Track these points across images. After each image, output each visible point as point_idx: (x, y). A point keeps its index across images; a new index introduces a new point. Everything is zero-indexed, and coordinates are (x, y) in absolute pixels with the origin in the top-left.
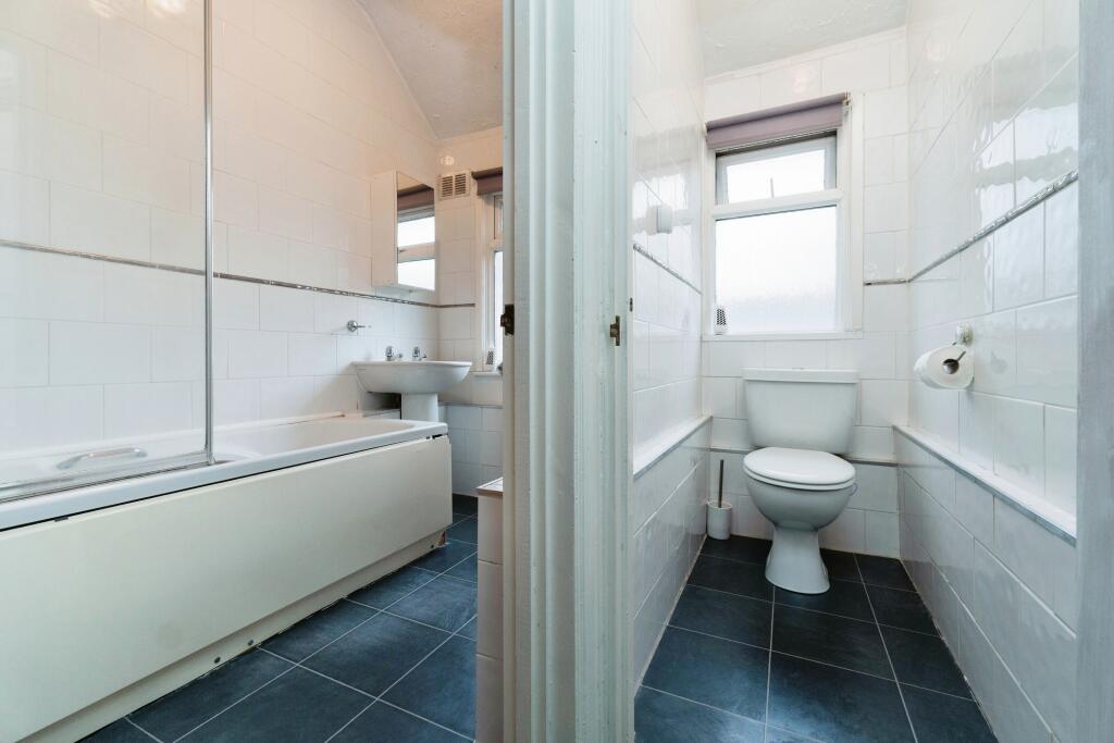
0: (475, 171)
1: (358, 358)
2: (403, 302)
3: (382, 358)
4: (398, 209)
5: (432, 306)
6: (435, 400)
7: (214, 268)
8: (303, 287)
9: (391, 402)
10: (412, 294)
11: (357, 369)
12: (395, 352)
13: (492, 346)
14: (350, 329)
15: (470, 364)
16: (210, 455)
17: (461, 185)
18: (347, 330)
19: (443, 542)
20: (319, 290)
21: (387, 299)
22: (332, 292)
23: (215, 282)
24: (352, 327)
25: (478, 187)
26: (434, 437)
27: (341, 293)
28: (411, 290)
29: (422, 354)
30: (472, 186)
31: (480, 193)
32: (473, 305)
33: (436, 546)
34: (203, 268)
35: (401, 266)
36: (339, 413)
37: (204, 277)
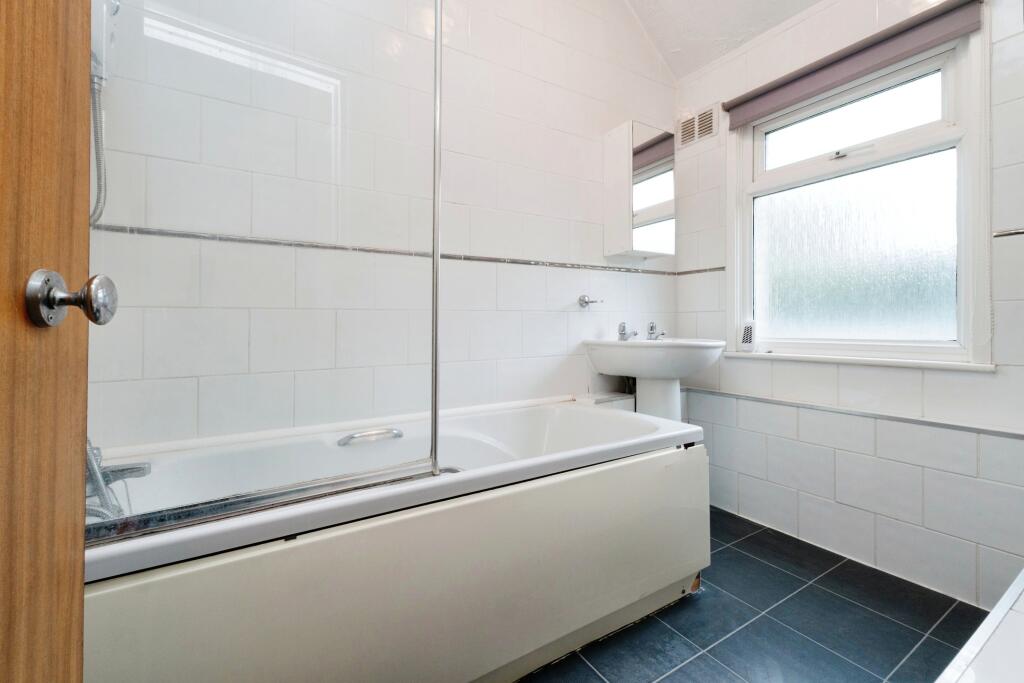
0: (726, 101)
1: (589, 336)
2: (637, 271)
3: (613, 336)
4: (634, 170)
5: (669, 274)
6: (677, 387)
7: (441, 250)
8: (537, 263)
9: (625, 386)
10: (646, 262)
11: (588, 347)
12: (628, 330)
13: (749, 320)
14: (581, 305)
15: (723, 343)
16: (435, 464)
17: (706, 124)
18: (578, 306)
19: (697, 586)
20: (552, 264)
21: (620, 269)
22: (563, 265)
23: (442, 263)
24: (584, 303)
25: (731, 121)
26: (687, 446)
27: (573, 266)
28: (645, 257)
29: (658, 330)
30: (722, 121)
31: (732, 128)
32: (723, 269)
33: (688, 591)
34: (430, 251)
35: (636, 232)
36: (570, 397)
37: (431, 260)
